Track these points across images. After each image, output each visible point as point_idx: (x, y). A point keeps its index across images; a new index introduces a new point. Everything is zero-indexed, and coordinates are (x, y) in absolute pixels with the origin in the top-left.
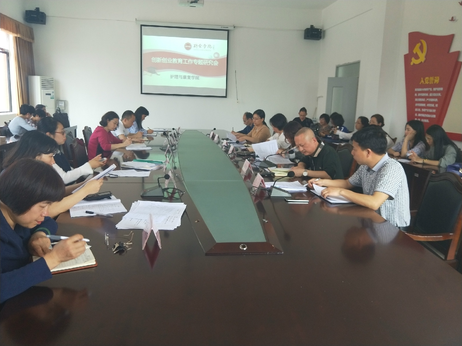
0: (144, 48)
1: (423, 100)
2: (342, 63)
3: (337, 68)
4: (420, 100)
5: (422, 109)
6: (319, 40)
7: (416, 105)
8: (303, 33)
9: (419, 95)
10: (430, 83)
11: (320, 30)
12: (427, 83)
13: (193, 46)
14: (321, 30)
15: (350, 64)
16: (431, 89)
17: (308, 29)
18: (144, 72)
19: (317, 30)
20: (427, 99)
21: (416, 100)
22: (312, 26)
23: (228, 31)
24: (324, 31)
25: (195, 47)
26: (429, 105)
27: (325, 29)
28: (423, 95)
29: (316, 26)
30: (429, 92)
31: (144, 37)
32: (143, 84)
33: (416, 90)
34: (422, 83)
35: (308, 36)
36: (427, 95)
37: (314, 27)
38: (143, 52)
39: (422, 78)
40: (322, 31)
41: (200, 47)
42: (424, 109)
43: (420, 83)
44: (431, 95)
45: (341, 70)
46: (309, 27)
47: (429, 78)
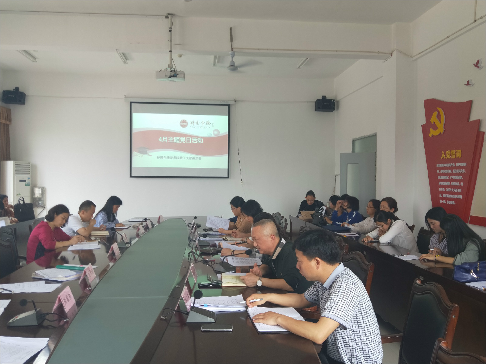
0: (134, 126)
1: (447, 177)
2: (357, 136)
3: (354, 141)
4: (443, 177)
5: (447, 189)
6: (332, 111)
7: (440, 183)
8: (314, 105)
9: (442, 171)
10: (452, 158)
11: (332, 101)
12: (448, 157)
13: (189, 123)
14: (334, 100)
15: (366, 137)
16: (454, 165)
17: (318, 100)
18: (134, 153)
19: (330, 100)
20: (451, 177)
21: (439, 177)
22: (324, 97)
23: (229, 105)
24: (338, 102)
25: (191, 123)
26: (454, 184)
27: (338, 99)
28: (445, 171)
29: (328, 97)
30: (451, 168)
31: (134, 115)
32: (133, 166)
33: (438, 165)
34: (443, 157)
35: (319, 108)
36: (450, 171)
37: (326, 98)
38: (133, 131)
39: (443, 152)
41: (198, 124)
42: (449, 189)
43: (442, 158)
44: (454, 171)
45: (357, 144)
46: (321, 98)
47: (451, 152)
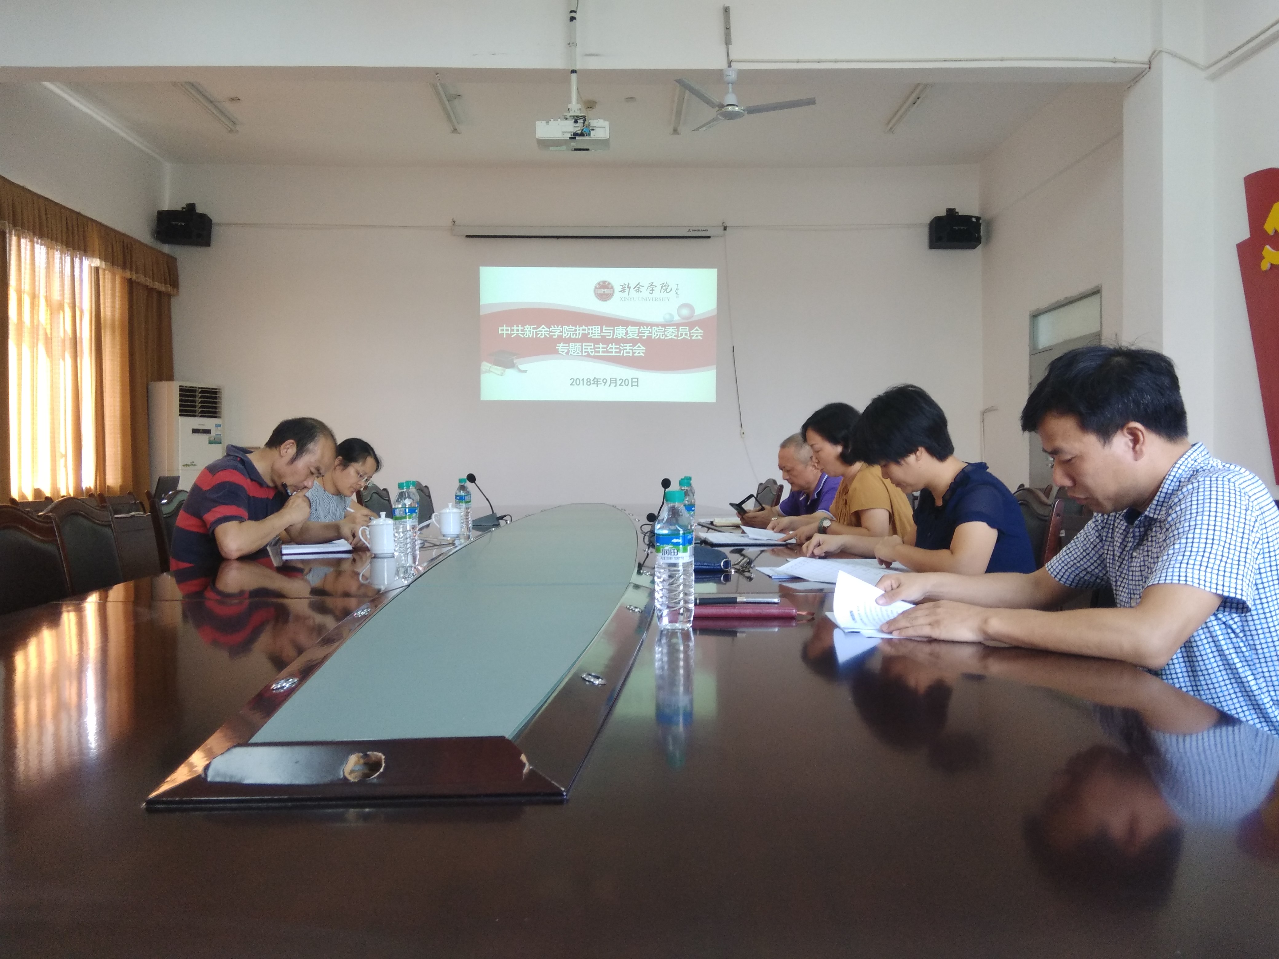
6: (974, 247)
17: (937, 220)
22: (951, 212)
24: (989, 223)
27: (989, 216)
29: (963, 211)
35: (940, 240)
37: (958, 213)
40: (981, 221)
